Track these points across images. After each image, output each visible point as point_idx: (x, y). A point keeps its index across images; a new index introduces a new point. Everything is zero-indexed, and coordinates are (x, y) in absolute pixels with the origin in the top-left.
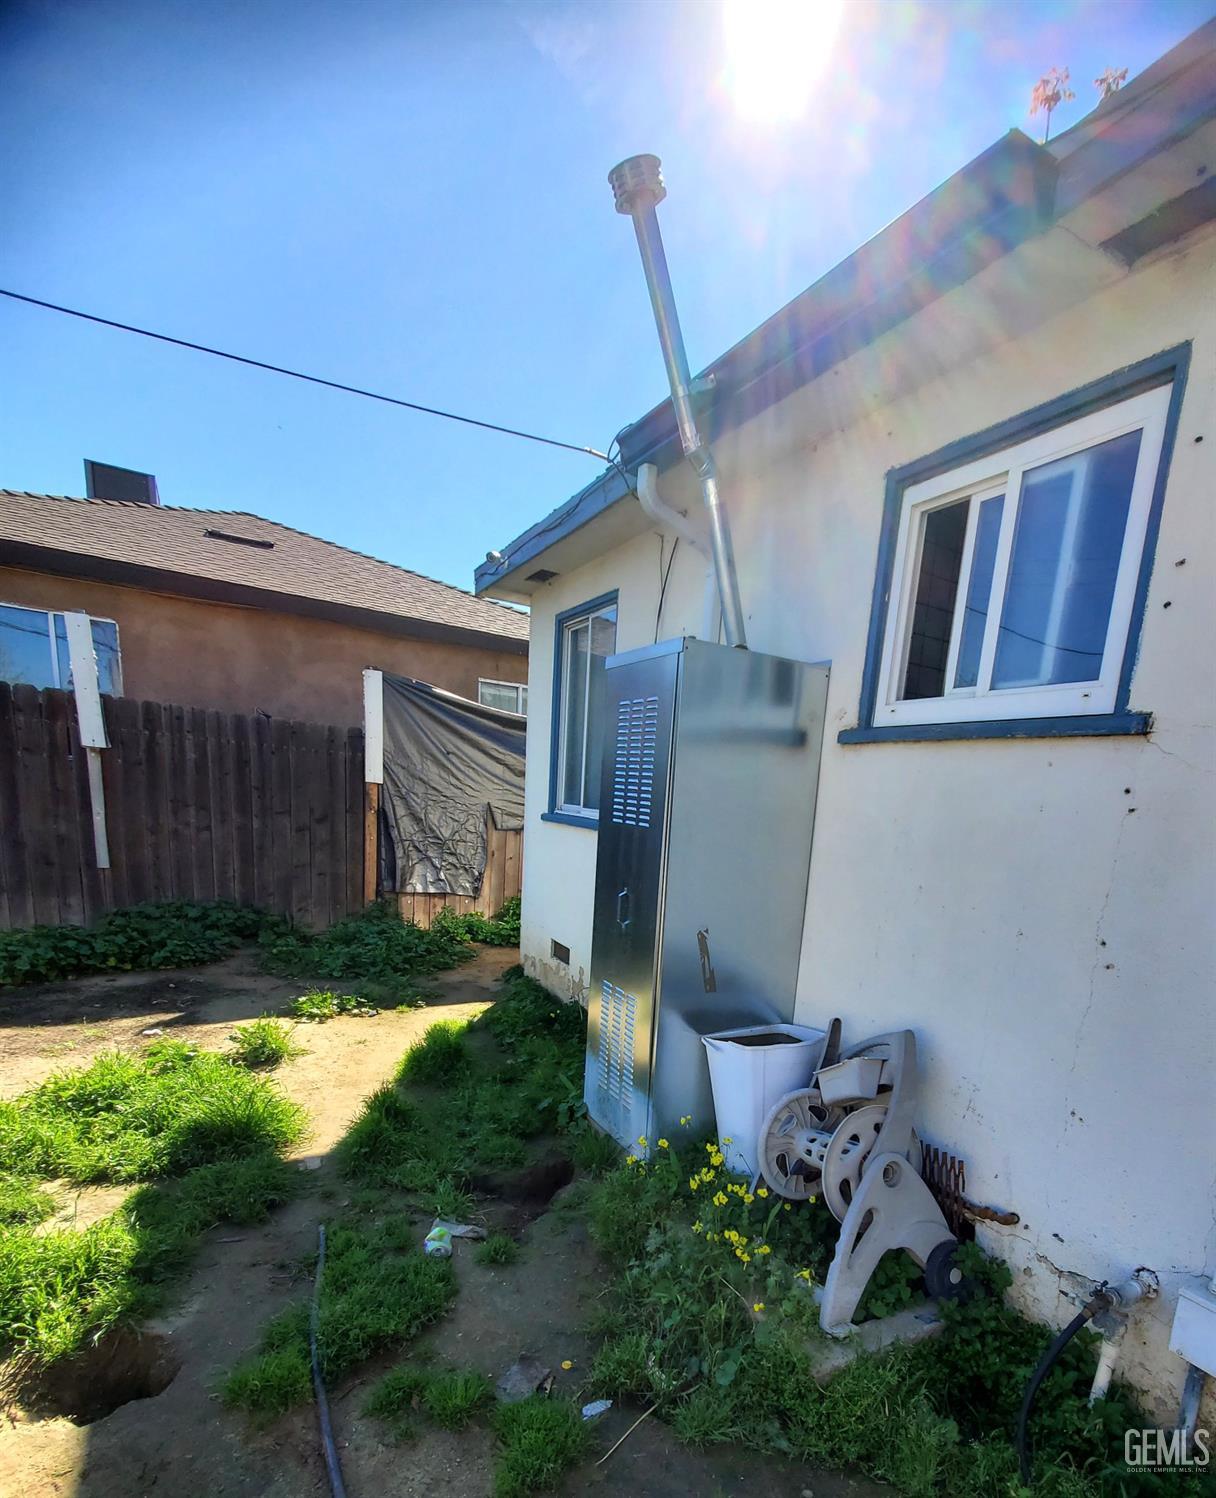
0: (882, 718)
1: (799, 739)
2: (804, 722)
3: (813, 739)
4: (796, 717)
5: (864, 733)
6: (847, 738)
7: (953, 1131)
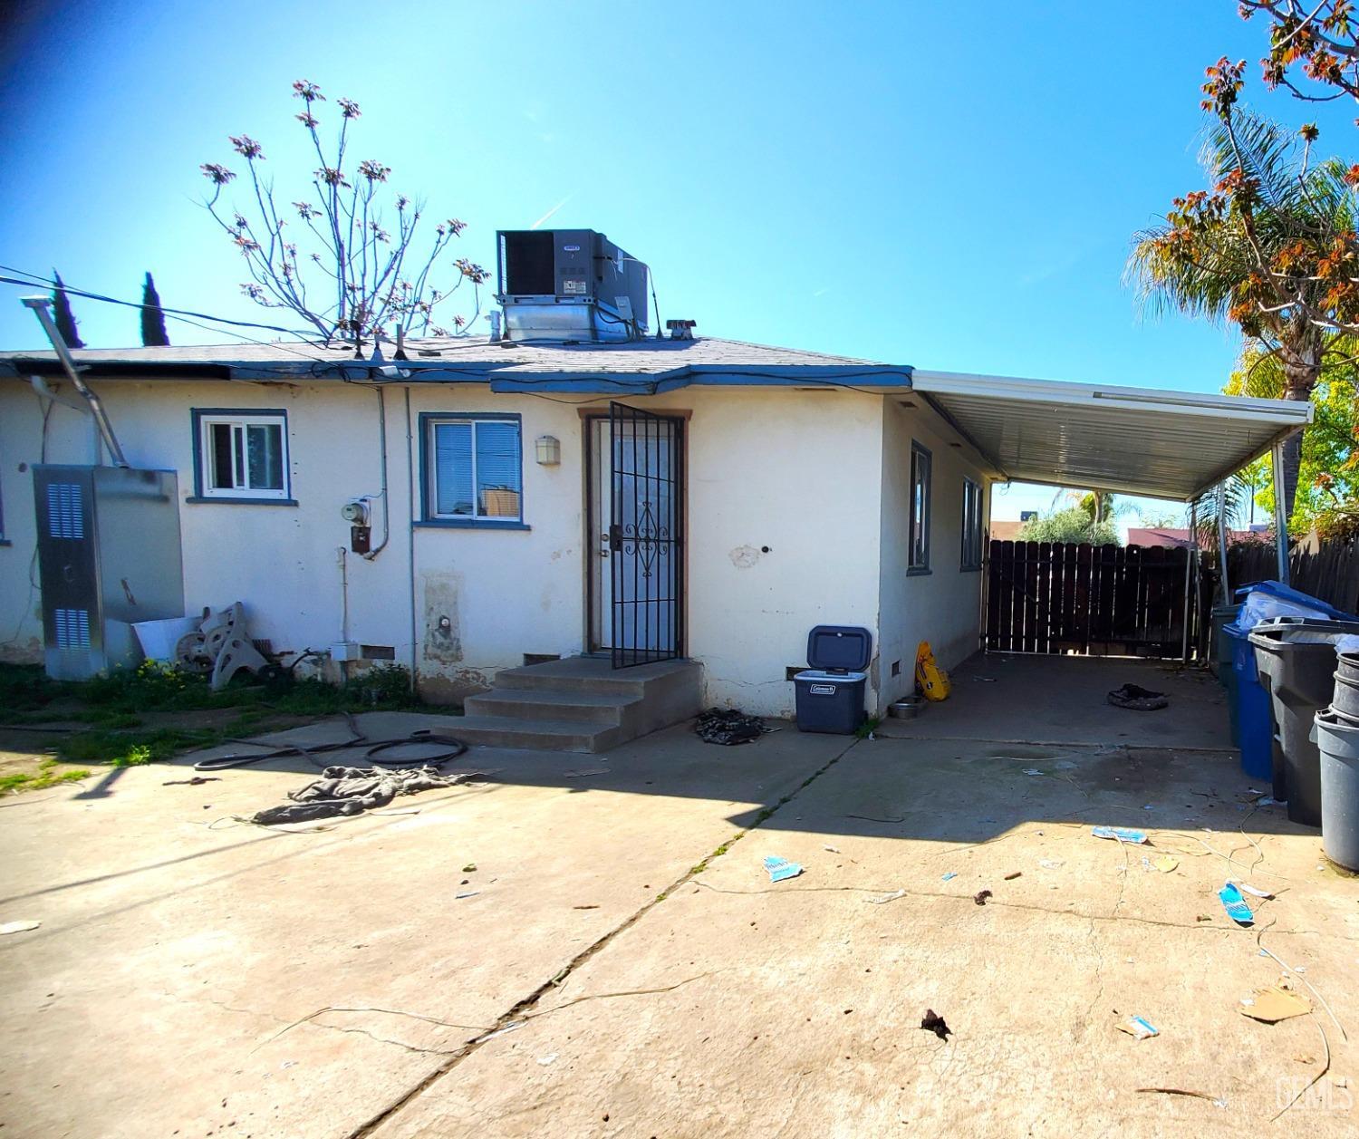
0: (206, 493)
1: (164, 499)
2: (166, 493)
3: (172, 499)
4: (161, 490)
5: (198, 498)
6: (189, 500)
7: (262, 633)
